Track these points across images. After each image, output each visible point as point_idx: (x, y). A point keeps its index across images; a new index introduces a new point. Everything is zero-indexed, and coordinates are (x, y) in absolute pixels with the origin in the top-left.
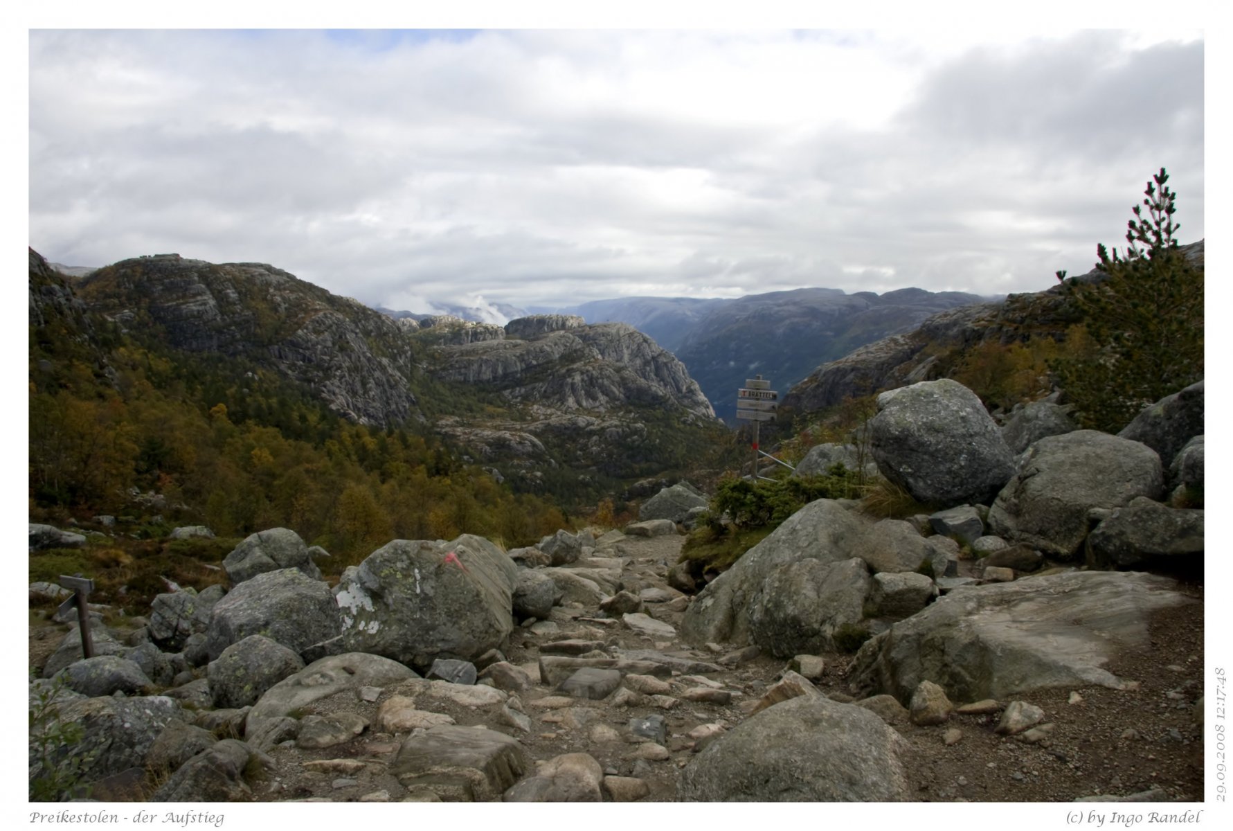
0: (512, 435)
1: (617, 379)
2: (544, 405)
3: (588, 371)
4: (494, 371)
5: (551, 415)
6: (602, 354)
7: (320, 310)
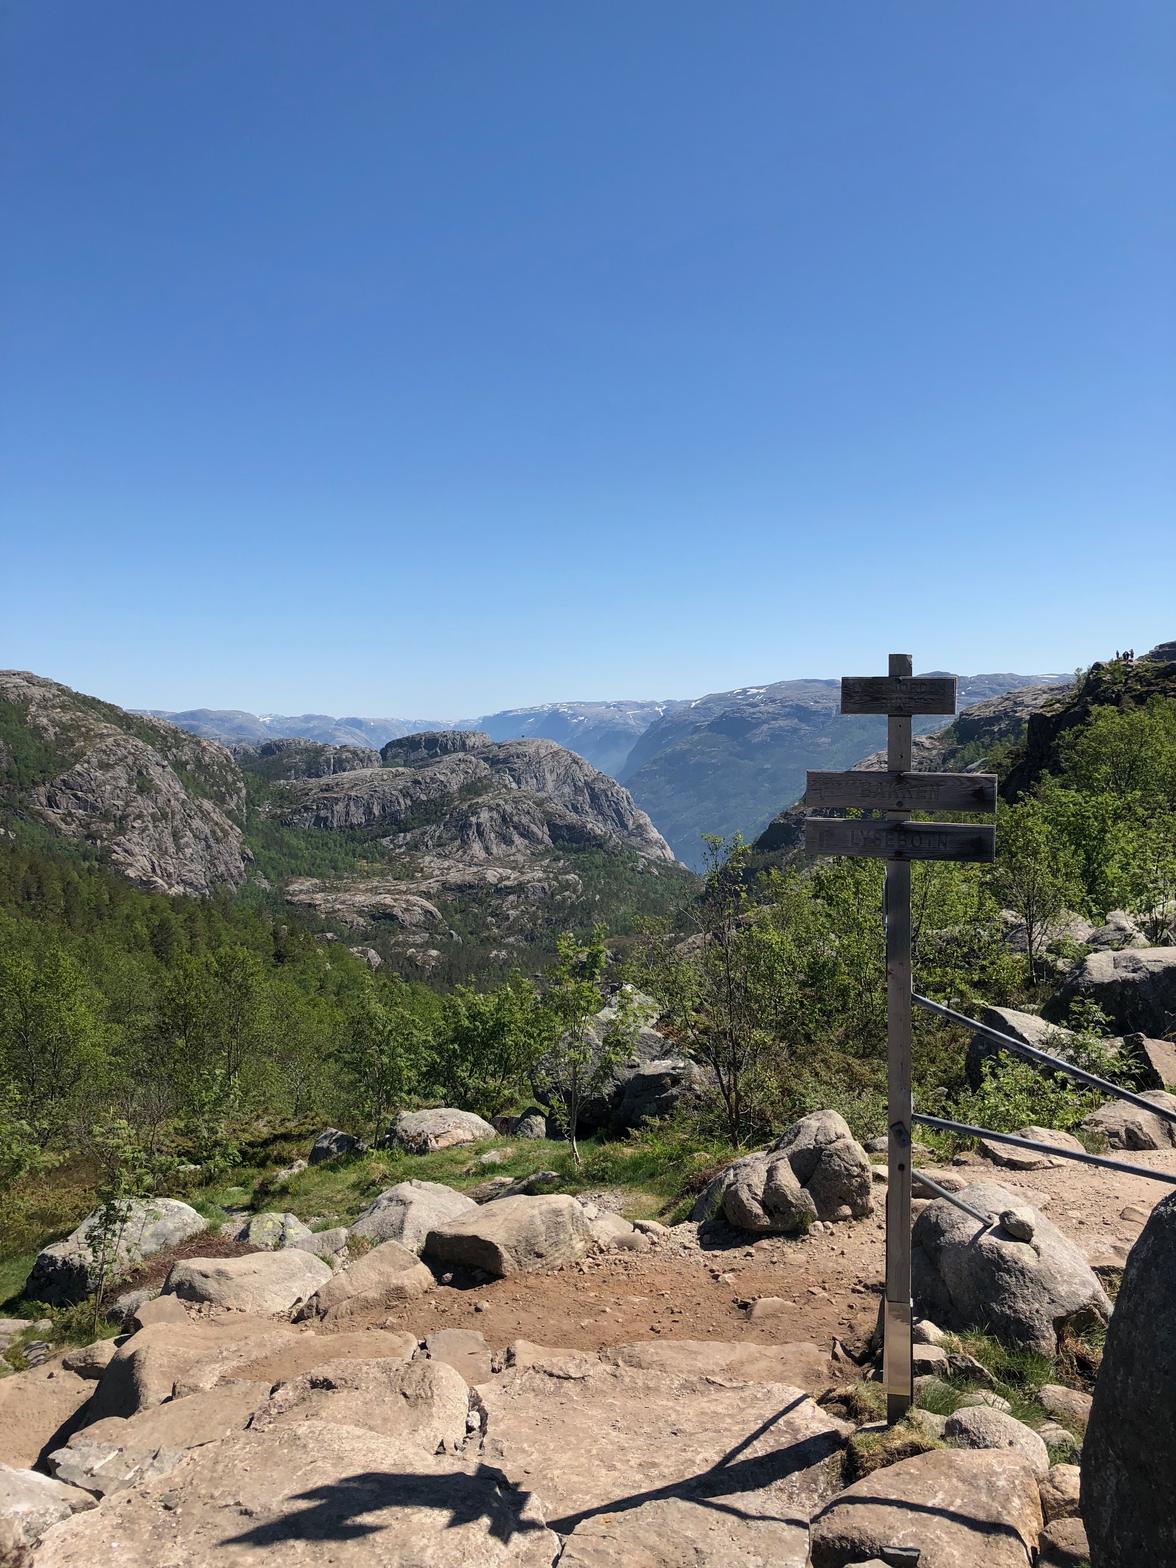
0: (395, 900)
1: (539, 815)
2: (439, 855)
3: (498, 805)
4: (369, 811)
5: (449, 869)
6: (518, 782)
7: (109, 736)
